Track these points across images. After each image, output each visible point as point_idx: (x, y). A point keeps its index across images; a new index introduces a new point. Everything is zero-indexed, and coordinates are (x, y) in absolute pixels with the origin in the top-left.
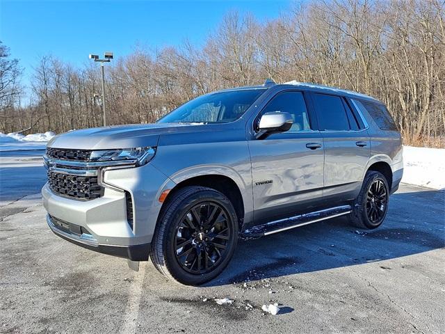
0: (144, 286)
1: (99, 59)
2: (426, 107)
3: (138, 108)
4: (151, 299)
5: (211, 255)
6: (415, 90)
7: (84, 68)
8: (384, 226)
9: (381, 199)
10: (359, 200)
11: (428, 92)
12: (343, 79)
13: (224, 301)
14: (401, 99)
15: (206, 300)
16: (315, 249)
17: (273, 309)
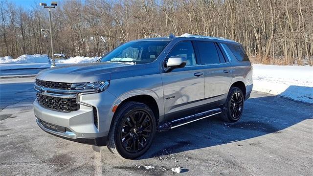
0: (102, 161)
1: (47, 6)
2: (272, 37)
3: (73, 38)
4: (108, 168)
5: (141, 142)
6: (264, 26)
7: (31, 9)
8: (241, 120)
9: (239, 103)
10: (226, 105)
11: (273, 27)
12: (217, 18)
13: (150, 167)
14: (255, 32)
15: (139, 167)
16: (200, 135)
17: (178, 170)
